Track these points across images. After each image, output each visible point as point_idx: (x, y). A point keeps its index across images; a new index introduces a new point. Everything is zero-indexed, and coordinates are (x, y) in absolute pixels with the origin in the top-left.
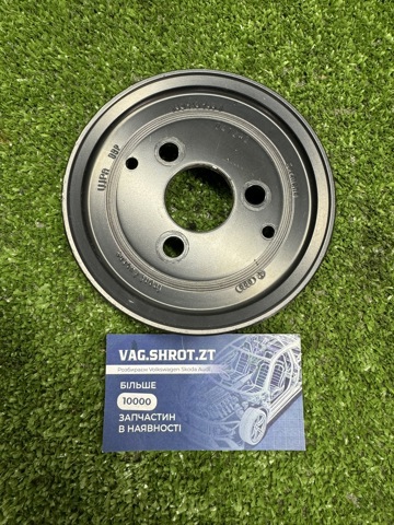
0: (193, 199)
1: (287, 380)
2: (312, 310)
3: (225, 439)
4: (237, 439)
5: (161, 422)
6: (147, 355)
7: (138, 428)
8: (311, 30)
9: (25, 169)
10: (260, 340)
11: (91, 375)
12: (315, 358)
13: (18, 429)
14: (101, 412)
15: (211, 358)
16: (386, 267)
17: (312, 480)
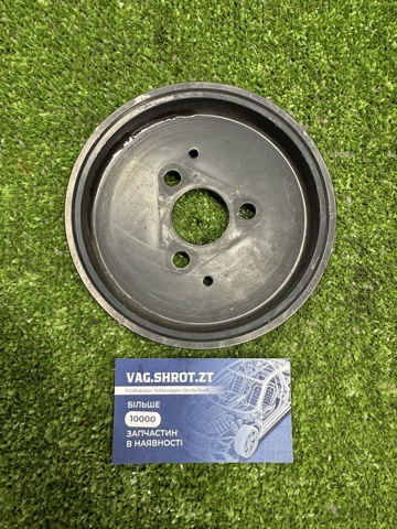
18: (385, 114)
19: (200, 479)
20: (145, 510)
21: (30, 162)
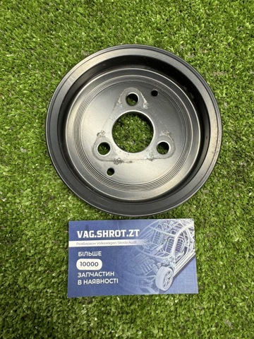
0: (123, 132)
1: (186, 248)
2: (201, 203)
3: (146, 287)
4: (154, 287)
5: (105, 277)
6: (95, 234)
7: (90, 282)
8: (197, 21)
9: (13, 113)
10: (168, 222)
11: (59, 247)
12: (203, 233)
13: (12, 284)
14: (66, 271)
15: (137, 235)
16: (247, 174)
17: (203, 312)
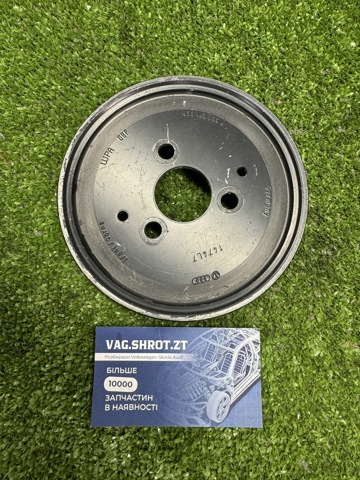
18: (333, 94)
19: (177, 441)
20: (125, 472)
21: (9, 152)
